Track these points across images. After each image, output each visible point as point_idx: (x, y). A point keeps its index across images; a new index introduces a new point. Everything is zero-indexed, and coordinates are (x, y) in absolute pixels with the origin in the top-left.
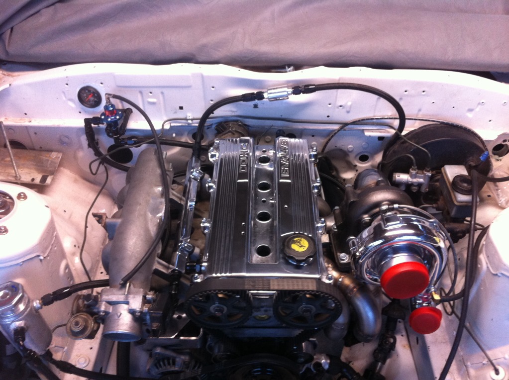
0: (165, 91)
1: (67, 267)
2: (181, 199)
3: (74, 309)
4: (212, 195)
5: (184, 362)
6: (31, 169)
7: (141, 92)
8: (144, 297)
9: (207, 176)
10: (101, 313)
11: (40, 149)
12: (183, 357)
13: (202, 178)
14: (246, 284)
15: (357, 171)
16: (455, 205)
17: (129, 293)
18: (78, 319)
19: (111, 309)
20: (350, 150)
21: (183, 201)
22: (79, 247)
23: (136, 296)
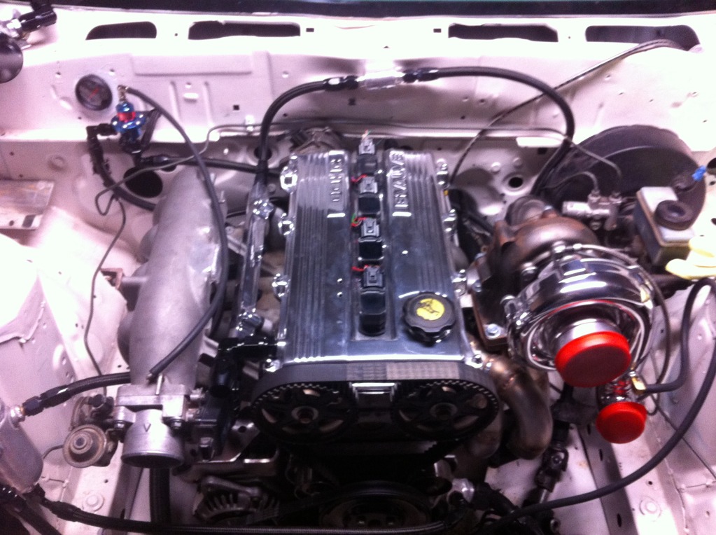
1: (64, 356)
2: (240, 247)
3: (76, 419)
4: (288, 240)
5: (252, 498)
6: (8, 207)
7: (173, 84)
8: (187, 397)
9: (279, 211)
10: (119, 425)
11: (20, 178)
12: (249, 490)
13: (272, 215)
14: (348, 372)
15: (505, 202)
16: (660, 247)
17: (162, 391)
18: (82, 435)
19: (133, 418)
20: (496, 170)
21: (243, 249)
22: (83, 327)
23: (174, 397)
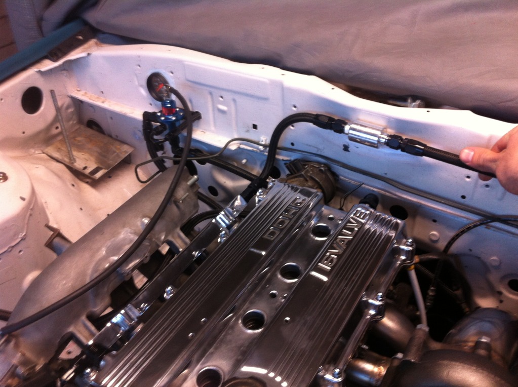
0: (237, 98)
6: (92, 155)
7: (211, 94)
11: (116, 138)
15: (501, 302)
20: (494, 264)
